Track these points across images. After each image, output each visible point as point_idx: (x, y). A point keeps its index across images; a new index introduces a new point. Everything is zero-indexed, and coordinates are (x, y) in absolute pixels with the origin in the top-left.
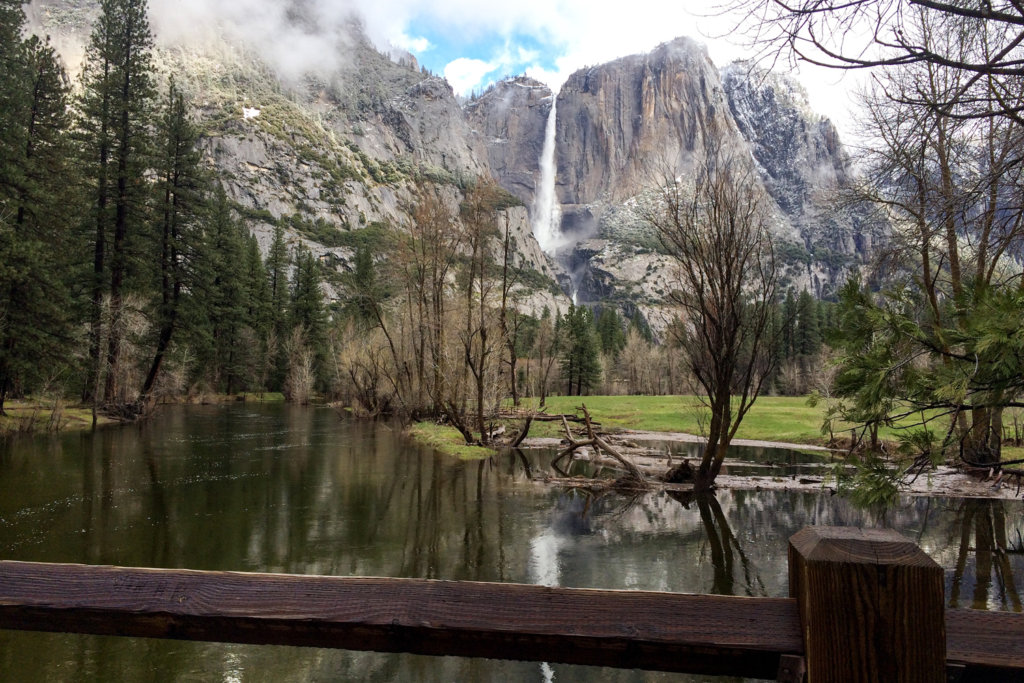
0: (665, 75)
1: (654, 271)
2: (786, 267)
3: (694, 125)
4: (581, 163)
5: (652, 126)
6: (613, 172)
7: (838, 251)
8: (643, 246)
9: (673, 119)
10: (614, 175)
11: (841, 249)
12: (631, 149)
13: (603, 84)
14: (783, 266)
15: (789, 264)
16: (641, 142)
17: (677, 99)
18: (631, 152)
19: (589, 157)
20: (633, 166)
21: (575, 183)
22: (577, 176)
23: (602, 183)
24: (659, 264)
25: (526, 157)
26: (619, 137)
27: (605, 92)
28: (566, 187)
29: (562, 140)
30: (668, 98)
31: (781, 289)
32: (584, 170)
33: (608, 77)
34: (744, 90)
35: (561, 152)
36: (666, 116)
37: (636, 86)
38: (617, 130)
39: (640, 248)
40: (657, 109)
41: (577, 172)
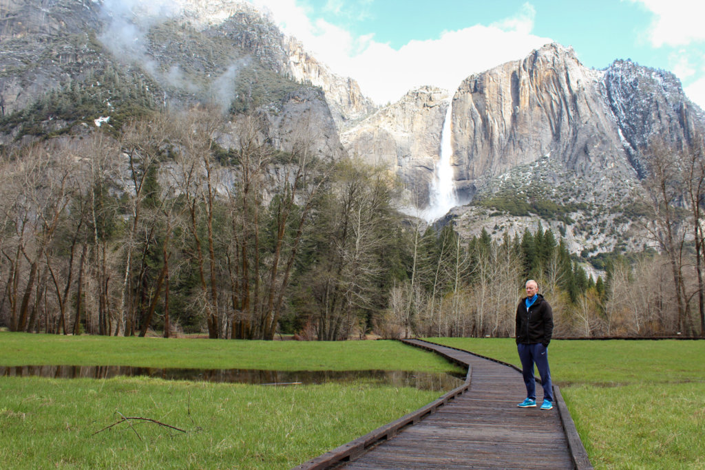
0: (536, 74)
1: (501, 230)
2: (630, 222)
3: (561, 111)
4: (472, 148)
5: (527, 114)
6: (496, 152)
7: (681, 207)
8: (497, 209)
9: (545, 107)
10: (497, 156)
11: (683, 206)
12: (510, 132)
13: (487, 85)
14: (627, 222)
15: (633, 220)
16: (519, 127)
17: (546, 91)
18: (511, 137)
19: (478, 142)
20: (512, 147)
21: (467, 164)
22: (469, 158)
23: (487, 162)
24: (508, 224)
25: (427, 145)
26: (502, 125)
27: (489, 91)
28: (460, 167)
29: (457, 130)
30: (539, 91)
31: (624, 242)
32: (474, 153)
33: (491, 79)
34: (617, 83)
35: (456, 140)
36: (539, 106)
37: (515, 84)
38: (500, 119)
39: (495, 211)
40: (531, 101)
41: (469, 154)
